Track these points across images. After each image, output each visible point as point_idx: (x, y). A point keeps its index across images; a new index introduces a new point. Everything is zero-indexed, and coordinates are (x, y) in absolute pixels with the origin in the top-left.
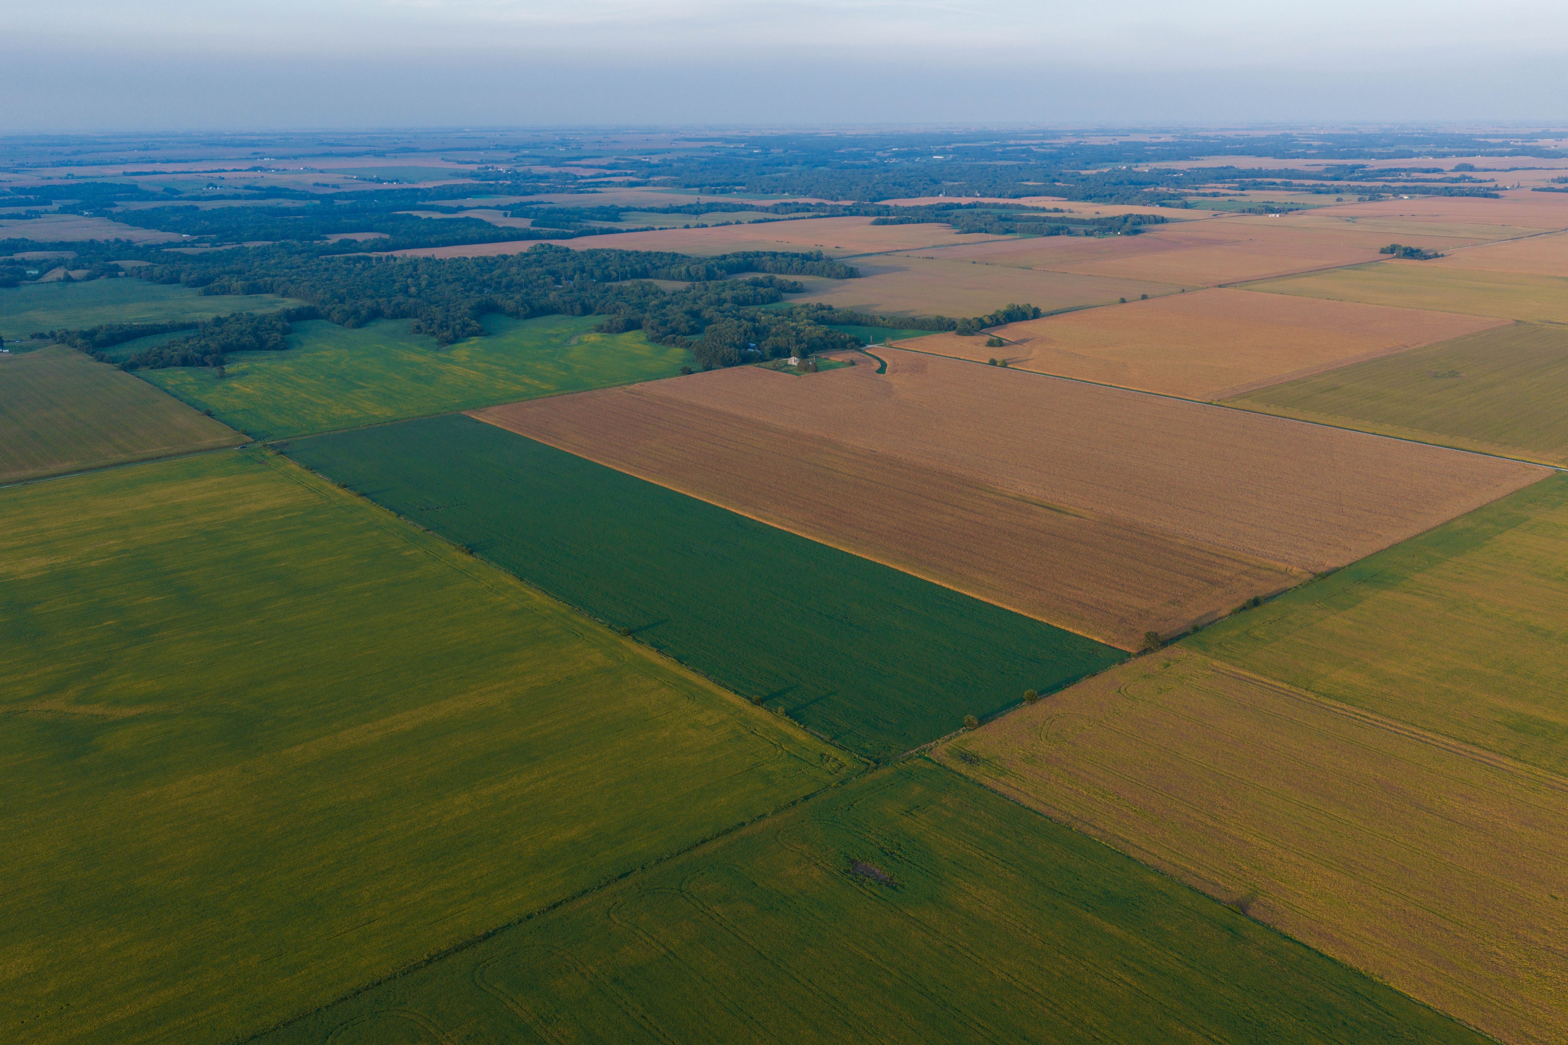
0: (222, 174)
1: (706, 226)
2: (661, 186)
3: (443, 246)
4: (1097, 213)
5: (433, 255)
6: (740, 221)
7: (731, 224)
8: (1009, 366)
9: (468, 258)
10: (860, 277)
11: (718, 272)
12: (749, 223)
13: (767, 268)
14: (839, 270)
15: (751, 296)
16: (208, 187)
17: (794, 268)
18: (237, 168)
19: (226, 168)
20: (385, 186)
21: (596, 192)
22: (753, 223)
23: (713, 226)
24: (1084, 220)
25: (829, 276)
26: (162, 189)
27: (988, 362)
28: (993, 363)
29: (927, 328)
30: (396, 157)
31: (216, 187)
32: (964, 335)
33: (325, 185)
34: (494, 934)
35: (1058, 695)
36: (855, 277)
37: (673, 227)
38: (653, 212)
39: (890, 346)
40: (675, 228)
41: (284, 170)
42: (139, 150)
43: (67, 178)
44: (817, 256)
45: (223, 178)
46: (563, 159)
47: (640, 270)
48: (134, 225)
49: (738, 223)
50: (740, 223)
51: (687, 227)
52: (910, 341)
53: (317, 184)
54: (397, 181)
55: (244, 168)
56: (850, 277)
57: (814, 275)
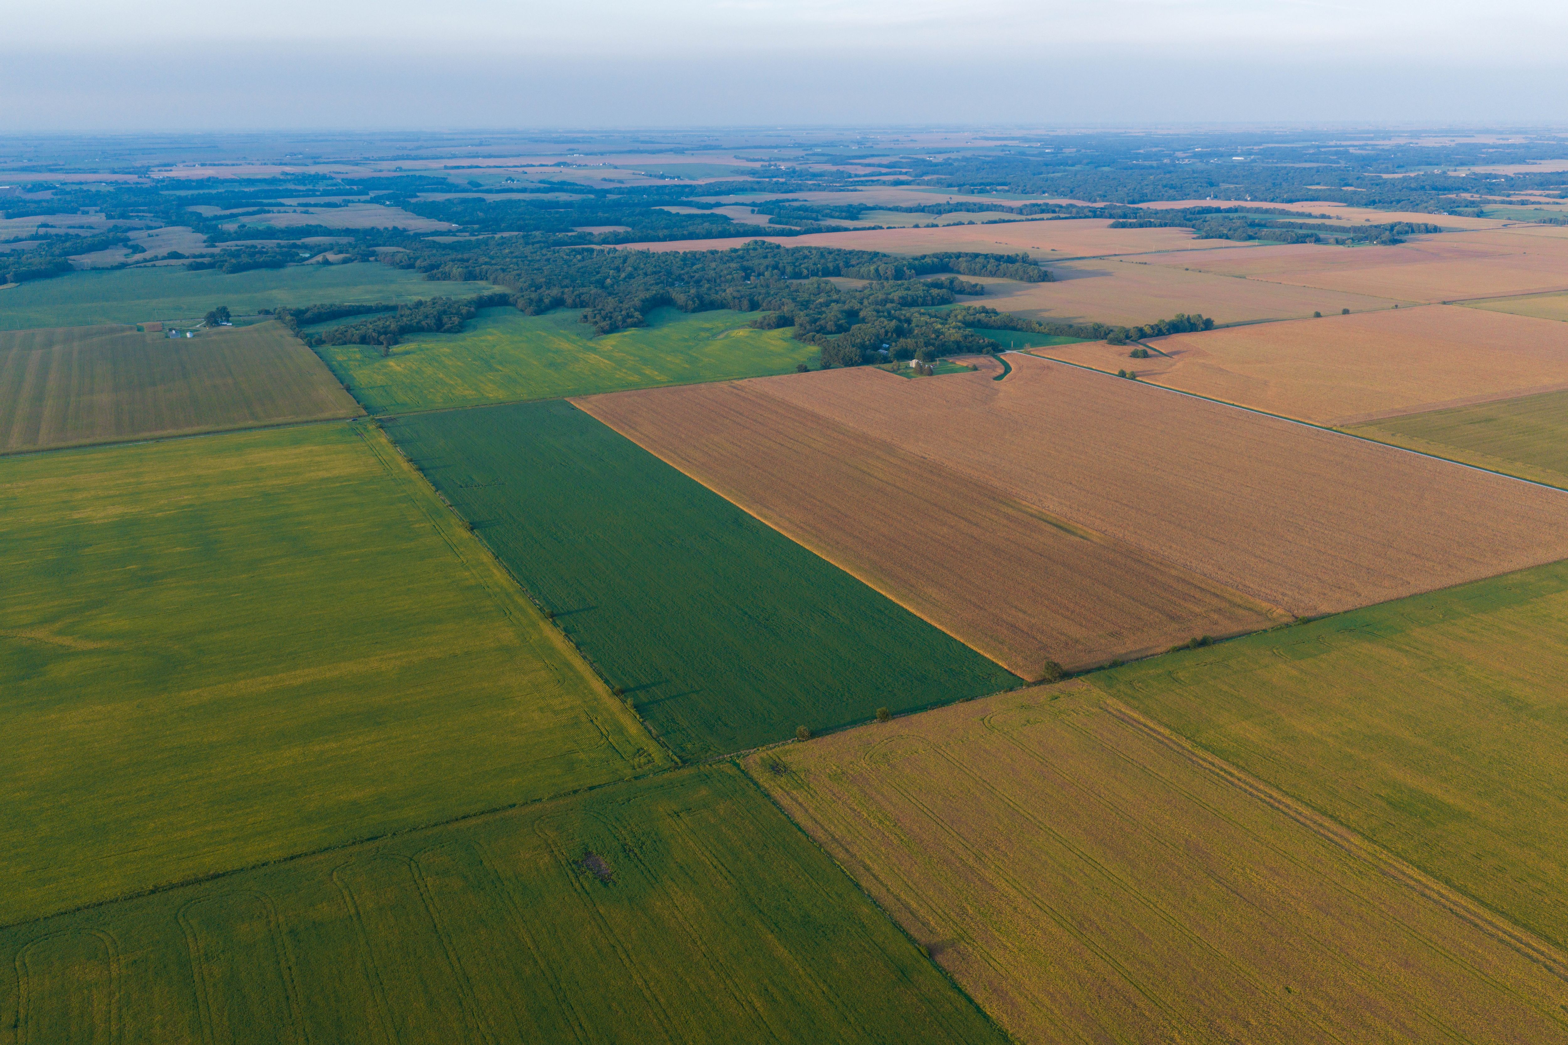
0: (525, 169)
1: (937, 226)
2: (924, 185)
3: (671, 240)
4: (1368, 220)
5: (648, 249)
6: (973, 221)
7: (963, 224)
8: (1138, 378)
9: (679, 253)
10: (1054, 281)
11: (908, 272)
12: (983, 223)
13: (961, 270)
14: (1031, 274)
15: (921, 297)
16: (507, 180)
17: (988, 270)
18: (544, 163)
19: (534, 164)
20: (667, 181)
21: (856, 190)
22: (986, 223)
23: (944, 226)
24: (1344, 228)
25: (1021, 279)
26: (467, 181)
27: (1117, 373)
28: (1123, 374)
29: (1082, 335)
30: (693, 154)
31: (513, 181)
32: (1114, 344)
33: (611, 181)
34: (224, 875)
35: (915, 717)
36: (1049, 281)
37: (902, 226)
38: (898, 211)
39: (1029, 353)
40: (904, 227)
41: (586, 165)
42: (472, 145)
43: (395, 171)
44: (1023, 258)
45: (526, 173)
46: (850, 158)
47: (832, 268)
48: (419, 215)
49: (971, 223)
50: (974, 223)
51: (917, 226)
52: (1052, 348)
53: (605, 180)
54: (679, 177)
55: (549, 163)
56: (1043, 280)
57: (1007, 277)
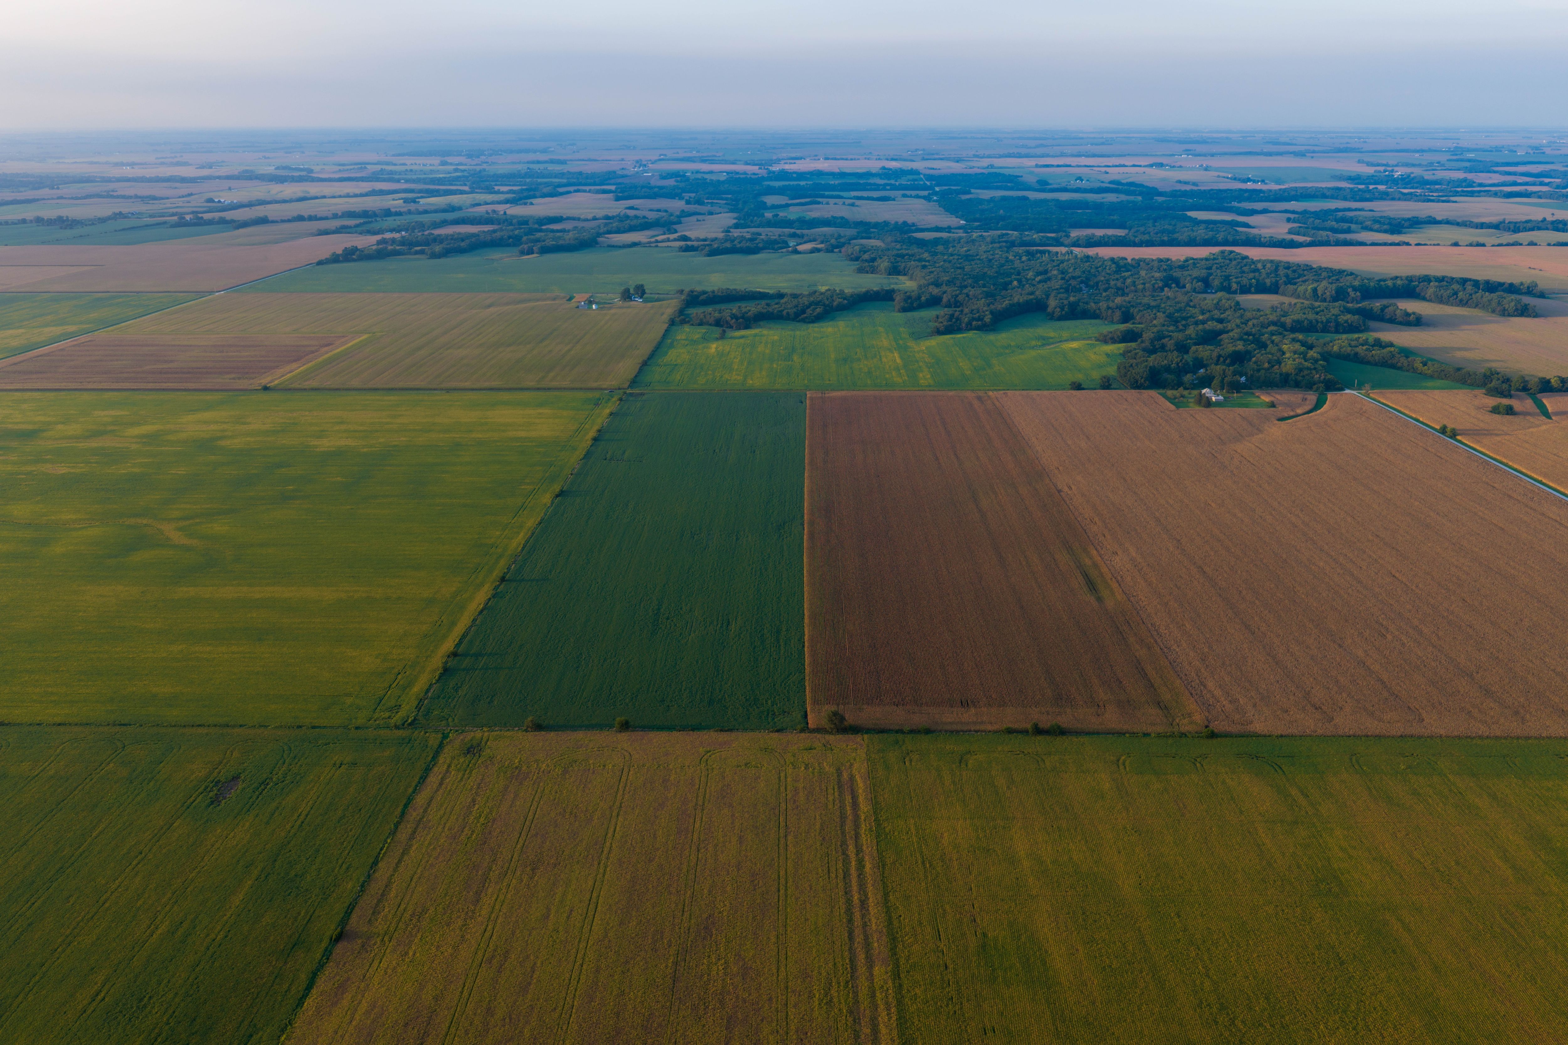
1: (1483, 245)
2: (1546, 198)
3: (1147, 246)
5: (1097, 254)
6: (1535, 241)
7: (1521, 244)
8: (1459, 438)
9: (1126, 259)
10: (1536, 316)
11: (1352, 294)
12: (1549, 245)
13: (1427, 296)
14: (1507, 306)
15: (1322, 322)
16: (1076, 180)
17: (1459, 298)
21: (1448, 201)
22: (1554, 245)
23: (1493, 246)
25: (1493, 311)
26: (1035, 181)
27: (1438, 427)
28: (1443, 430)
29: (1469, 381)
31: (1082, 180)
32: (1492, 396)
35: (652, 735)
36: (1529, 316)
37: (1436, 242)
38: (1466, 226)
39: (1368, 396)
40: (1438, 245)
43: (987, 168)
44: (1528, 287)
46: (1498, 164)
49: (1532, 244)
50: (1536, 245)
51: (1456, 244)
52: (1402, 393)
54: (1263, 181)
56: (1522, 315)
57: (1480, 308)
